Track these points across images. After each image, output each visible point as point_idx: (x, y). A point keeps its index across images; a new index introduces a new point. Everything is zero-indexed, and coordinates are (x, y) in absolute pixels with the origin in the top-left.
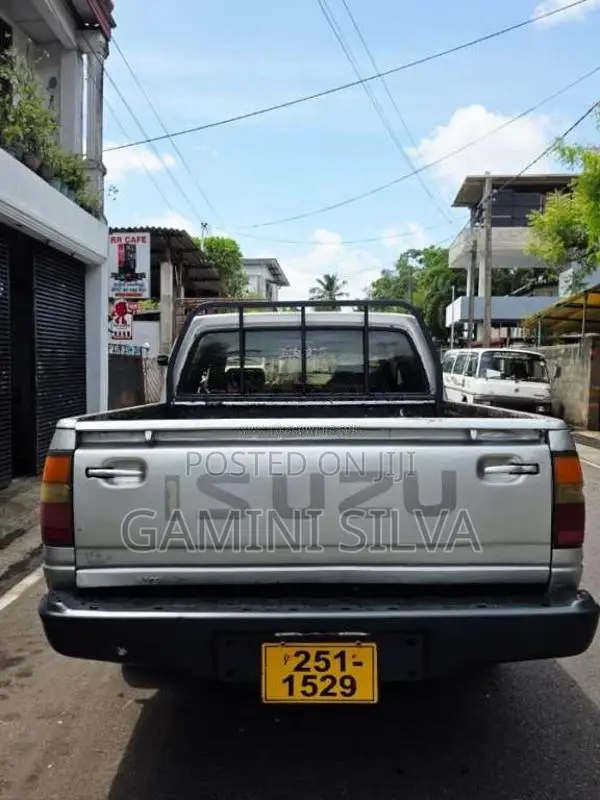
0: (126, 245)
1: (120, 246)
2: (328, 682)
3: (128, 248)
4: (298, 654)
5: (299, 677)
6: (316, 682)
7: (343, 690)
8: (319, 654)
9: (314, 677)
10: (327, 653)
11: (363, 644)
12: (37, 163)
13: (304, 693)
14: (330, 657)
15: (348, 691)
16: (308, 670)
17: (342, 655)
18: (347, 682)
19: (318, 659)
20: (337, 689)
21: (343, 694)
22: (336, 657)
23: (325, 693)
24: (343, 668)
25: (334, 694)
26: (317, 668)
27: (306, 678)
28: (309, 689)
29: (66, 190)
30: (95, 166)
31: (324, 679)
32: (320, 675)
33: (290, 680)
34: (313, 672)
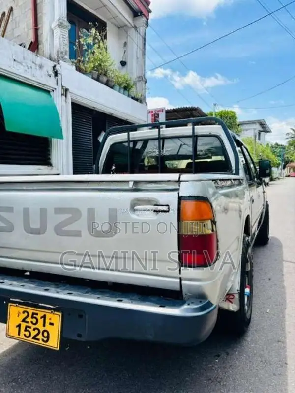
0: (155, 114)
1: (152, 115)
2: (37, 331)
3: (156, 115)
4: (24, 312)
5: (23, 325)
6: (31, 330)
7: (43, 338)
8: (33, 314)
9: (30, 327)
10: (37, 314)
11: (56, 313)
12: (105, 79)
13: (25, 335)
14: (38, 317)
15: (45, 339)
16: (27, 322)
17: (44, 317)
18: (46, 334)
19: (33, 317)
20: (40, 337)
21: (43, 340)
22: (41, 318)
23: (34, 338)
24: (44, 325)
25: (38, 340)
26: (32, 322)
27: (27, 327)
28: (27, 333)
29: (122, 91)
30: (141, 79)
31: (34, 329)
32: (33, 327)
33: (19, 326)
34: (30, 324)
